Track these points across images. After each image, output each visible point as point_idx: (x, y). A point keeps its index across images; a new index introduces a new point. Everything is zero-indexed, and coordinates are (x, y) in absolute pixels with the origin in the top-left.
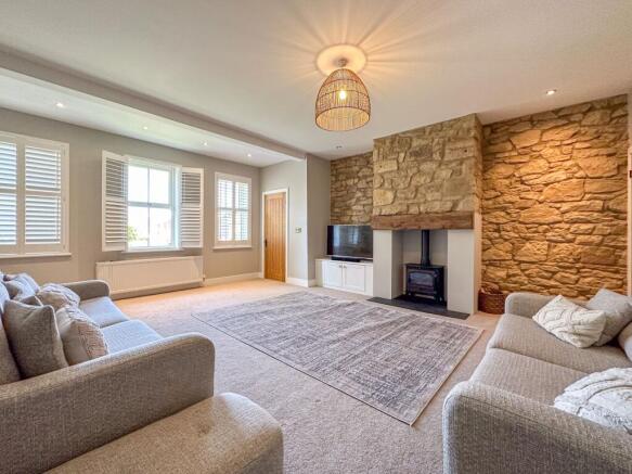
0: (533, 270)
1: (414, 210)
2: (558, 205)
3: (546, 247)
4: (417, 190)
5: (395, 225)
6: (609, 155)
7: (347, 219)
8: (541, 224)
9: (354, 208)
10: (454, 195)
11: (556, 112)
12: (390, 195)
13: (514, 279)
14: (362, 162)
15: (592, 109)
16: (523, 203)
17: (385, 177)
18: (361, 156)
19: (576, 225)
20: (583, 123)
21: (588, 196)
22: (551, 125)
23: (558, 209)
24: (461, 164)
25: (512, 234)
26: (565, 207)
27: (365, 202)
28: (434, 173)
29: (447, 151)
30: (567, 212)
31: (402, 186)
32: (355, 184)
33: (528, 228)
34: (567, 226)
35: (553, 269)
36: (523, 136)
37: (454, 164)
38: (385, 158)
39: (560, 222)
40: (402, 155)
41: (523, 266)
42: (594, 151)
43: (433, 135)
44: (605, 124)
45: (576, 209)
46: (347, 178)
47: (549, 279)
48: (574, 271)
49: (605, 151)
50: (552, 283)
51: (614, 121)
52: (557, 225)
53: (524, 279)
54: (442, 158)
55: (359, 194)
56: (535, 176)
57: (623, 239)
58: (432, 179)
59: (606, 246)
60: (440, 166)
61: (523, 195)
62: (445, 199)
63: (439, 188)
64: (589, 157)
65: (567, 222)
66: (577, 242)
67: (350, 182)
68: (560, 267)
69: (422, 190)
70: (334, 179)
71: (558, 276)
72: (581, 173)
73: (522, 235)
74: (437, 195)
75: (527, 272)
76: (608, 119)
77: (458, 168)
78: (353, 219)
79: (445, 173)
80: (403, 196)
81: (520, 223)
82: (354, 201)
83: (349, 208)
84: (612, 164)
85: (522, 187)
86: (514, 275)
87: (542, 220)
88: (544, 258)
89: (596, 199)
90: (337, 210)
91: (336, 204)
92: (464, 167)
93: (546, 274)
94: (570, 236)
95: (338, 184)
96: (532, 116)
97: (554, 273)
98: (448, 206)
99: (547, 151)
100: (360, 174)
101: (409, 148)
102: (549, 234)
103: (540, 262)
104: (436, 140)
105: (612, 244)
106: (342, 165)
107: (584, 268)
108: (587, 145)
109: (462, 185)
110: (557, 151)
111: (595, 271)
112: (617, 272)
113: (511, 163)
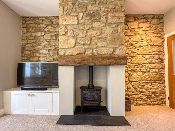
0: (137, 85)
1: (89, 52)
2: (145, 56)
3: (141, 74)
4: (91, 40)
5: (77, 62)
6: (160, 37)
7: (35, 59)
8: (139, 64)
9: (41, 52)
10: (114, 45)
11: (144, 15)
12: (72, 41)
13: (129, 90)
14: (47, 22)
15: (154, 18)
16: (132, 54)
17: (68, 28)
18: (47, 18)
19: (150, 65)
20: (151, 23)
21: (154, 53)
22: (142, 21)
23: (145, 57)
24: (117, 26)
25: (129, 69)
26: (147, 57)
27: (50, 48)
28: (102, 29)
29: (109, 17)
30: (147, 59)
31: (81, 35)
32: (42, 36)
33: (134, 66)
34: (148, 65)
35: (143, 84)
36: (132, 23)
37: (114, 26)
38: (68, 14)
39: (145, 63)
40: (81, 15)
41: (133, 83)
42: (155, 35)
43: (101, 5)
44: (158, 25)
45: (150, 58)
46: (36, 31)
47: (142, 88)
48: (150, 84)
49: (158, 35)
50: (143, 90)
51: (160, 24)
52: (144, 65)
53: (133, 90)
54: (107, 21)
55: (45, 43)
56: (136, 43)
57: (164, 70)
58: (101, 33)
59: (159, 73)
60: (105, 25)
61: (132, 50)
62: (108, 46)
63: (105, 39)
64: (153, 37)
65: (147, 64)
66: (151, 72)
67: (39, 34)
68: (146, 83)
69: (94, 39)
70: (25, 30)
71: (145, 87)
72: (151, 43)
73: (133, 69)
74: (104, 44)
75: (134, 86)
76: (159, 23)
77: (116, 28)
78: (41, 59)
79: (108, 31)
80: (82, 42)
81: (131, 63)
82: (41, 47)
83: (37, 52)
84: (160, 40)
85: (132, 47)
86: (130, 88)
87: (139, 62)
88: (140, 79)
89: (156, 54)
90: (27, 52)
91: (26, 48)
92: (119, 28)
93: (141, 86)
94: (149, 69)
95: (29, 34)
96: (135, 15)
97: (144, 86)
98: (111, 50)
99: (140, 32)
100: (46, 30)
101: (86, 11)
102: (142, 68)
103: (139, 81)
104: (103, 9)
105: (161, 72)
106: (31, 22)
107: (153, 82)
108: (153, 32)
109: (118, 39)
110: (144, 33)
111: (156, 84)
112: (162, 83)
113: (127, 35)
